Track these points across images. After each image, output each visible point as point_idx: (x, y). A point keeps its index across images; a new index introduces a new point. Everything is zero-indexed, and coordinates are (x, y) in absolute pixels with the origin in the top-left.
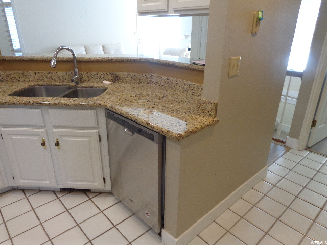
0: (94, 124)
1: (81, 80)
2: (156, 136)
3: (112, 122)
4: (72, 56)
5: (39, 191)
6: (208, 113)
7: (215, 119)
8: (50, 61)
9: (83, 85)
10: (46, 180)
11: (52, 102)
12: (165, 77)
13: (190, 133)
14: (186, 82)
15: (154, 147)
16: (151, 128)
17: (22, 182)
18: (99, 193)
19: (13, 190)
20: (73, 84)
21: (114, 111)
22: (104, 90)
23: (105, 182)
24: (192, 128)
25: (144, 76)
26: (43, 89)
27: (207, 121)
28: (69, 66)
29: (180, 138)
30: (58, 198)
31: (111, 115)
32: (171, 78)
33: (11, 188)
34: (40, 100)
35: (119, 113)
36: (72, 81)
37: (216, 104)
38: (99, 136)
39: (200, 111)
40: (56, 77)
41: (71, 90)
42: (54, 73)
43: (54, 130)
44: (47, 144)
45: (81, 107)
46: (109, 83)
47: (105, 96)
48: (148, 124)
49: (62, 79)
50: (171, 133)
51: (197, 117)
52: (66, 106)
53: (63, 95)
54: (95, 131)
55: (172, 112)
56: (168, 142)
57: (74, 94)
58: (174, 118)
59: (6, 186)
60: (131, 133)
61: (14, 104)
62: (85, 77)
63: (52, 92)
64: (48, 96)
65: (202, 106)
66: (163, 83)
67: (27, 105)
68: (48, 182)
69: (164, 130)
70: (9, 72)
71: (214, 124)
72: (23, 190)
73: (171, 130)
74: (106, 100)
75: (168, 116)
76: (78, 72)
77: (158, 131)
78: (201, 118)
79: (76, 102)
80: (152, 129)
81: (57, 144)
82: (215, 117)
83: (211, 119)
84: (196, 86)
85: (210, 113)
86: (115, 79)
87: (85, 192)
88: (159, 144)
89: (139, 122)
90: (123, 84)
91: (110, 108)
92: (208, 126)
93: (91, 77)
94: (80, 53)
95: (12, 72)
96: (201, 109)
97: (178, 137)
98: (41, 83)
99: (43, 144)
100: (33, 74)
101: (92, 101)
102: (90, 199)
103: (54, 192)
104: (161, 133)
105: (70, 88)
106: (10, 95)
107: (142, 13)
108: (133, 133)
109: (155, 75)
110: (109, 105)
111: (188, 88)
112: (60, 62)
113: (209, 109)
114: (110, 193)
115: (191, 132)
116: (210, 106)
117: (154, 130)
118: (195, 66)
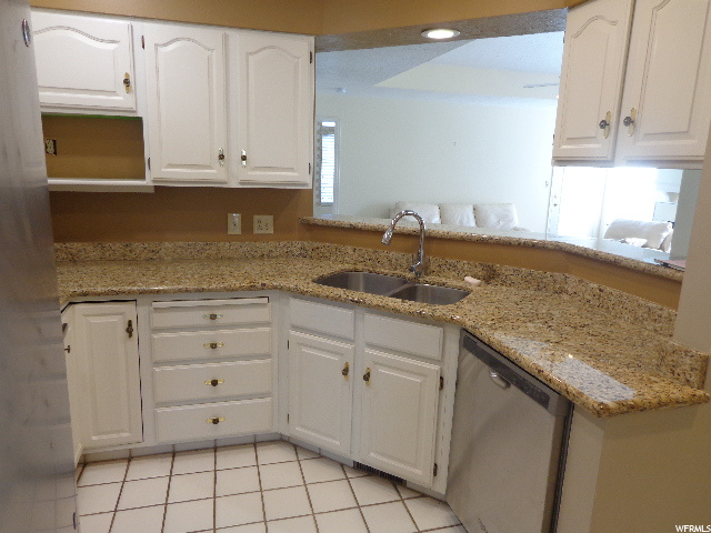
0: (436, 354)
1: (426, 270)
2: (554, 398)
3: (470, 356)
4: (419, 227)
5: (319, 455)
6: (682, 376)
7: (700, 393)
8: (383, 232)
9: (427, 279)
10: (334, 438)
11: (375, 303)
12: (595, 286)
13: (628, 409)
14: (641, 302)
15: (546, 421)
16: (544, 381)
17: (298, 431)
18: (422, 495)
19: (281, 440)
20: (410, 275)
21: (478, 335)
22: (465, 293)
23: (435, 474)
24: (635, 399)
25: (550, 279)
26: (361, 278)
27: (677, 392)
28: (410, 243)
29: (602, 412)
30: (347, 478)
31: (471, 342)
32: (608, 289)
33: (278, 437)
34: (356, 296)
35: (486, 341)
36: (411, 270)
37: (706, 360)
38: (442, 378)
39: (663, 369)
40: (385, 260)
41: (406, 286)
42: (383, 254)
43: (367, 350)
44: (350, 373)
45: (420, 318)
46: (476, 281)
47: (465, 304)
48: (539, 371)
49: (395, 264)
50: (584, 399)
51: (653, 378)
52: (395, 313)
53: (391, 293)
54: (436, 367)
55: (596, 358)
56: (577, 417)
57: (410, 293)
58: (598, 371)
59: (274, 431)
60: (503, 384)
61: (318, 296)
62: (433, 267)
63: (375, 284)
64: (367, 290)
65: (670, 359)
66: (589, 298)
67: (336, 301)
68: (337, 443)
69: (570, 388)
70: (316, 245)
71: (693, 403)
72: (296, 446)
73: (586, 393)
74: (466, 313)
75: (585, 365)
76: (424, 256)
77: (558, 389)
78: (663, 384)
79: (413, 309)
80: (547, 383)
81: (367, 377)
82: (701, 387)
83: (688, 390)
84: (665, 314)
85: (688, 376)
86: (490, 276)
87: (396, 482)
88: (556, 416)
89: (523, 364)
90: (504, 288)
91: (470, 330)
92: (677, 402)
93: (443, 267)
94: (433, 221)
95: (320, 245)
96: (667, 363)
97: (598, 408)
98: (360, 267)
99: (345, 372)
100: (351, 252)
101: (441, 310)
102: (402, 500)
103: (342, 465)
104: (564, 393)
105: (405, 282)
106: (314, 281)
107: (560, 161)
108: (508, 385)
109: (573, 279)
110: (469, 324)
111: (646, 316)
112: (399, 235)
113: (687, 367)
114: (442, 502)
115: (632, 407)
116: (688, 360)
117: (551, 385)
118: (668, 271)
